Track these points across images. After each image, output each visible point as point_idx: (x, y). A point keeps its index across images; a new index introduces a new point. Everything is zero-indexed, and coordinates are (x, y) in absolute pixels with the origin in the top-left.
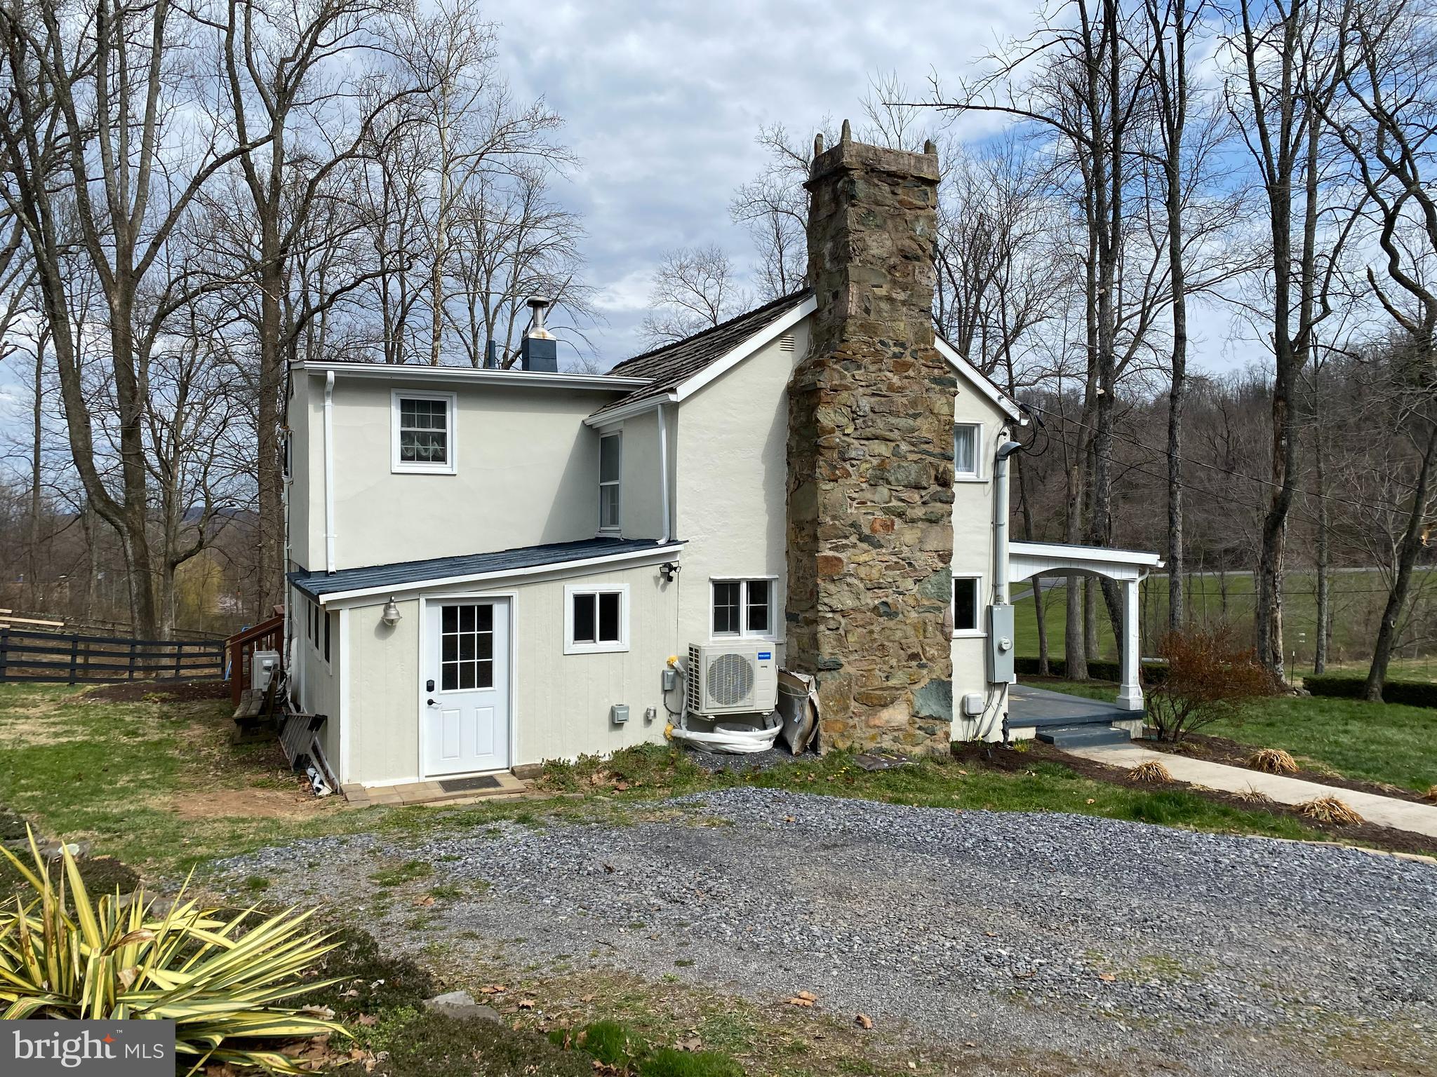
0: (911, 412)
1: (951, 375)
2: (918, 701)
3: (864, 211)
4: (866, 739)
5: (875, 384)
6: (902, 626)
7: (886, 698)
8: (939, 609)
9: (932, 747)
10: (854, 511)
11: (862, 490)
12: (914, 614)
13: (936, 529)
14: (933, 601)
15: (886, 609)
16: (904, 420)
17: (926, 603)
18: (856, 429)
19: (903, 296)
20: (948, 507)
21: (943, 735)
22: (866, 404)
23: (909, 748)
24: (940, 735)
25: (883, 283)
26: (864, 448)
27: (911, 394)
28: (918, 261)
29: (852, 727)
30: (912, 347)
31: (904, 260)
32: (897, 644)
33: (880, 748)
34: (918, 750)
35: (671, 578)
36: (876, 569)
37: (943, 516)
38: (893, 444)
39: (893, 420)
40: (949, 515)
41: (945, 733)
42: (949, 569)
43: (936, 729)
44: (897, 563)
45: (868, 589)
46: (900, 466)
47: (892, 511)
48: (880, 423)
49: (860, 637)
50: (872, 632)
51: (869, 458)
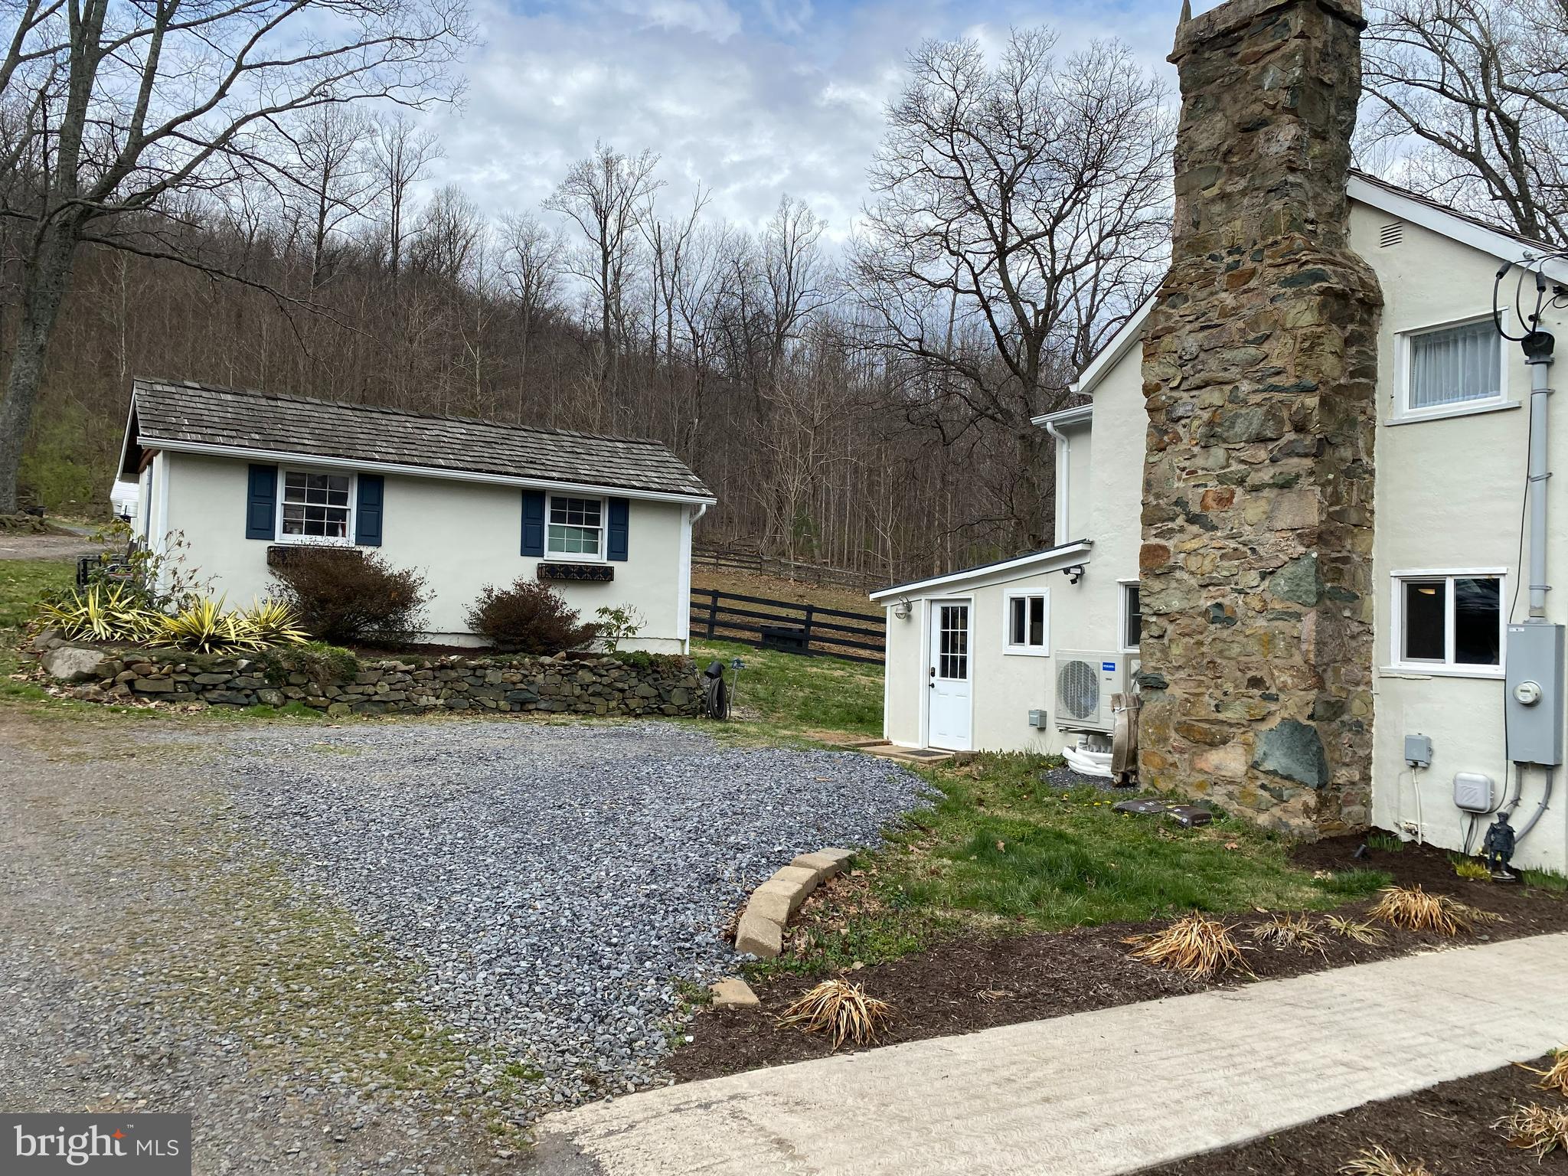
0: (1252, 336)
1: (1310, 266)
2: (1261, 749)
3: (1192, 101)
4: (1191, 784)
5: (1205, 313)
6: (1240, 638)
7: (1214, 736)
8: (1298, 617)
9: (1280, 819)
10: (1181, 484)
11: (1194, 456)
12: (1261, 622)
13: (1290, 497)
14: (1289, 604)
15: (1218, 613)
16: (1243, 350)
17: (1278, 606)
18: (1184, 379)
19: (1243, 183)
20: (1308, 463)
21: (1300, 806)
22: (1191, 343)
23: (1249, 812)
24: (1295, 804)
25: (1217, 179)
26: (1194, 400)
27: (1249, 312)
28: (1267, 125)
29: (1171, 765)
30: (1256, 248)
31: (1245, 135)
32: (1233, 663)
33: (1208, 802)
34: (1263, 820)
35: (1073, 581)
36: (1209, 559)
37: (1298, 476)
38: (1230, 387)
39: (1228, 355)
40: (1311, 473)
41: (1305, 805)
42: (1314, 555)
43: (1286, 793)
44: (1235, 549)
45: (1201, 586)
46: (1237, 416)
47: (1230, 479)
48: (1213, 363)
49: (1186, 649)
50: (1200, 643)
51: (1200, 412)
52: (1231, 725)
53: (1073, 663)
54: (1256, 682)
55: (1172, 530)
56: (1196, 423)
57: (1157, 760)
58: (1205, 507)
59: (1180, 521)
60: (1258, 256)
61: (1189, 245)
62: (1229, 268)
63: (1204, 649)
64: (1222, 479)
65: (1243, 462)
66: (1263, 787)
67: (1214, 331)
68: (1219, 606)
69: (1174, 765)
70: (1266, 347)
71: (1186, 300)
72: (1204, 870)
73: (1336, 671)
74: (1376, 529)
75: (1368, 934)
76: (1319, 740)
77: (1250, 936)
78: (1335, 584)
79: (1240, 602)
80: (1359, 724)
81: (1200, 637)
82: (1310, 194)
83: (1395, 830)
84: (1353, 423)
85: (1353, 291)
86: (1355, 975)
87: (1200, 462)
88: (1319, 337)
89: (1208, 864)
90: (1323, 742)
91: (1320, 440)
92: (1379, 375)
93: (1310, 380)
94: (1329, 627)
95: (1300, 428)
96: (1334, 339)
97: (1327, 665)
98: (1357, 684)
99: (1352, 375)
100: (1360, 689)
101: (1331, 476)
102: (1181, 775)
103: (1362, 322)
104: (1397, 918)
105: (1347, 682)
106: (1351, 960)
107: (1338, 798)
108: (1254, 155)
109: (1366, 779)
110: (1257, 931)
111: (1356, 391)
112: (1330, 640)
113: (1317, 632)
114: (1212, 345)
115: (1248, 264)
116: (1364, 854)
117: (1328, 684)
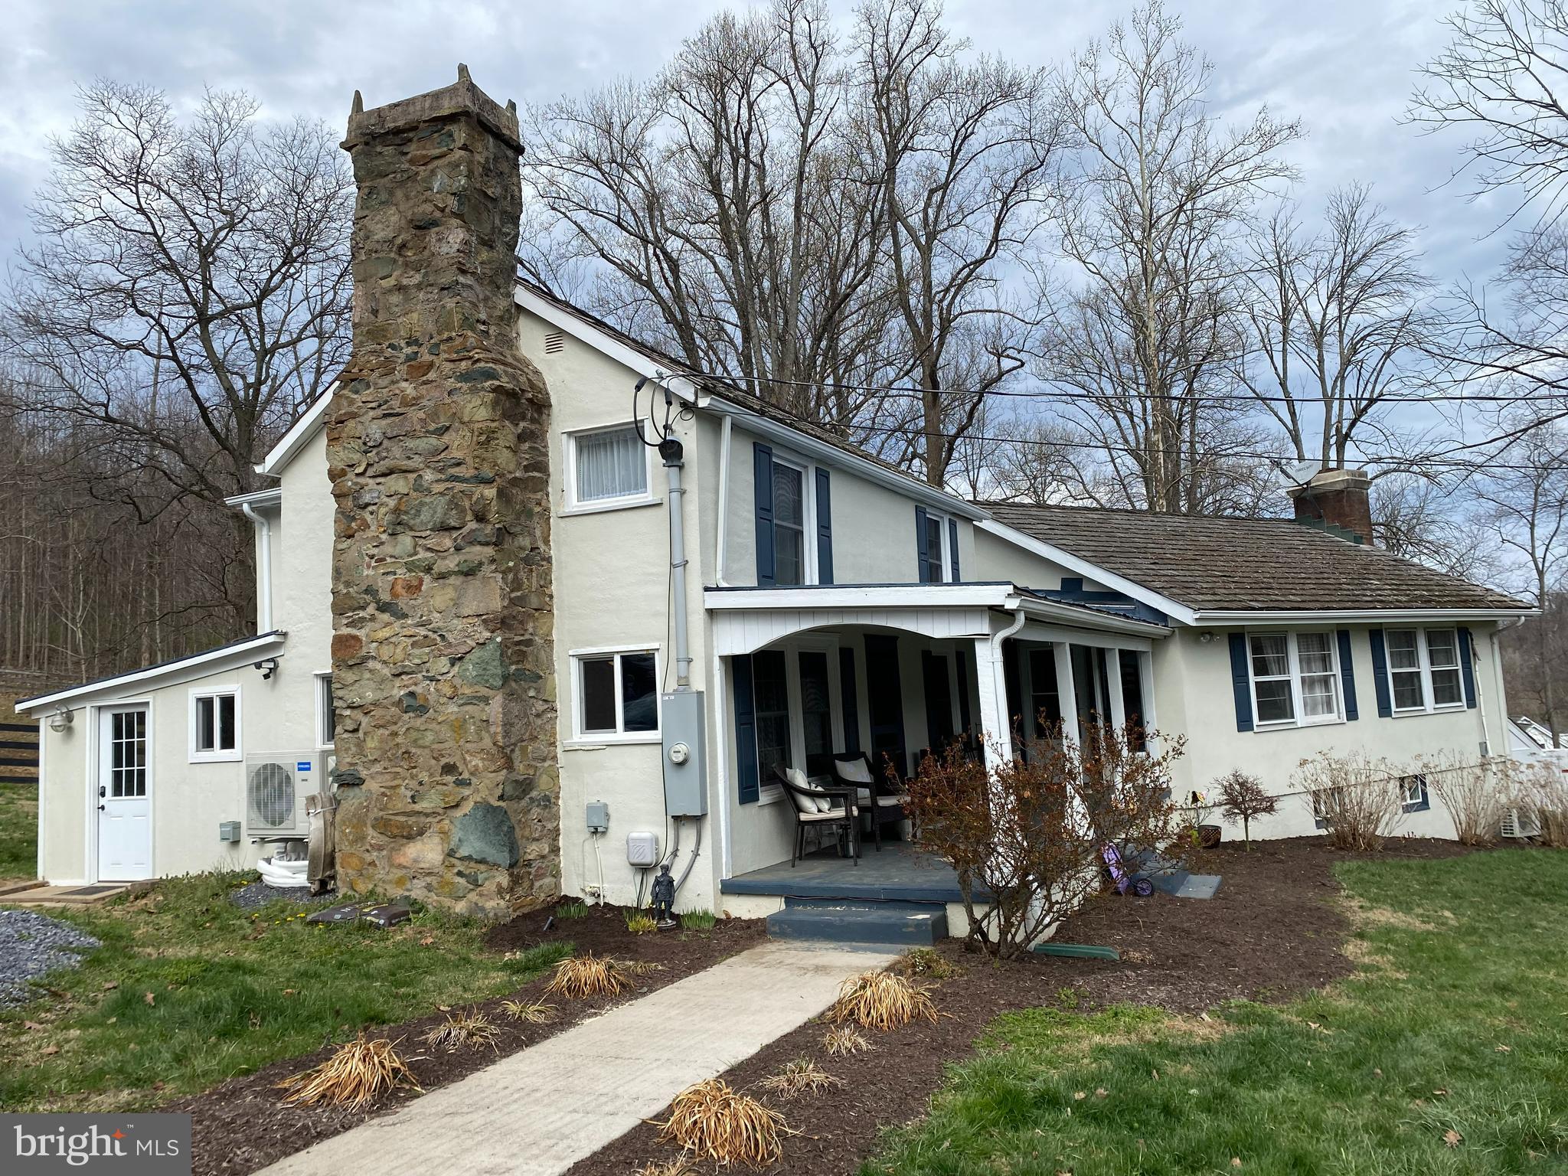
0: (432, 427)
1: (482, 364)
2: (456, 834)
3: (366, 191)
4: (390, 882)
5: (386, 402)
6: (434, 725)
7: (411, 827)
8: (486, 700)
9: (476, 904)
10: (371, 572)
11: (382, 543)
12: (452, 708)
13: (475, 583)
14: (477, 688)
15: (411, 701)
16: (425, 440)
17: (467, 691)
18: (369, 465)
19: (418, 278)
20: (489, 551)
21: (494, 888)
22: (376, 430)
23: (447, 902)
24: (490, 886)
25: (393, 270)
26: (380, 487)
27: (429, 403)
28: (438, 226)
29: (370, 864)
30: (432, 341)
31: (418, 232)
32: (427, 751)
33: (407, 897)
34: (460, 907)
35: (266, 676)
36: (401, 647)
37: (481, 564)
38: (415, 475)
39: (411, 443)
40: (493, 561)
41: (499, 885)
42: (499, 639)
43: (481, 877)
44: (426, 637)
45: (394, 675)
46: (422, 504)
47: (418, 567)
48: (397, 451)
49: (381, 741)
50: (395, 734)
51: (386, 499)
52: (427, 815)
53: (265, 767)
54: (449, 769)
55: (363, 619)
56: (383, 510)
57: (355, 861)
58: (395, 595)
59: (371, 609)
60: (435, 350)
61: (368, 332)
62: (409, 359)
63: (399, 740)
64: (410, 567)
65: (429, 549)
66: (460, 874)
67: (396, 419)
68: (412, 694)
69: (372, 864)
70: (446, 438)
71: (368, 387)
72: (394, 975)
73: (524, 750)
74: (555, 612)
75: (540, 1012)
76: (509, 819)
77: (424, 1043)
78: (519, 666)
79: (432, 689)
80: (547, 799)
81: (394, 728)
82: (481, 296)
83: (581, 895)
84: (530, 514)
85: (523, 391)
86: (521, 1061)
87: (388, 549)
88: (493, 432)
89: (400, 967)
90: (513, 820)
91: (499, 529)
92: (551, 469)
93: (487, 472)
94: (516, 708)
95: (480, 518)
96: (508, 433)
97: (515, 745)
98: (544, 760)
99: (527, 469)
100: (546, 764)
101: (511, 564)
102: (381, 873)
103: (533, 421)
104: (569, 989)
105: (534, 759)
106: (531, 1041)
107: (530, 873)
108: (426, 253)
109: (555, 850)
110: (431, 1036)
111: (530, 484)
112: (517, 721)
113: (504, 714)
114: (395, 434)
115: (427, 357)
116: (552, 925)
117: (516, 763)
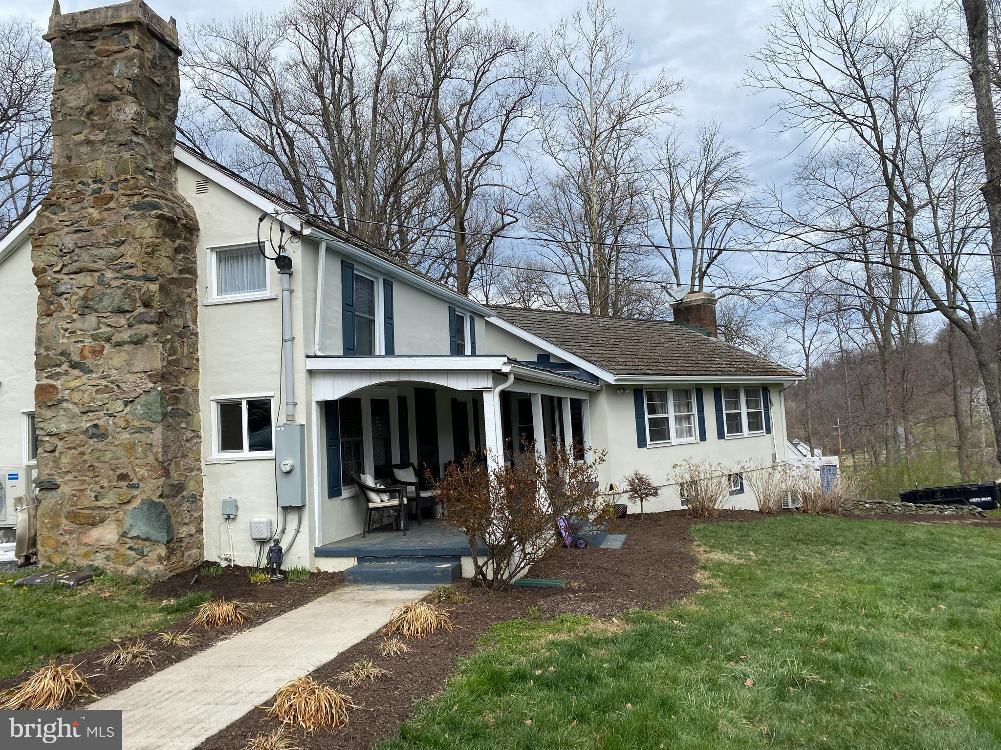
0: (112, 240)
1: (149, 199)
2: (128, 522)
3: (63, 71)
4: (79, 555)
5: (77, 222)
6: (112, 447)
7: (94, 517)
8: (150, 430)
9: (142, 568)
10: (65, 341)
11: (74, 321)
12: (126, 435)
13: (142, 350)
14: (143, 422)
15: (95, 431)
16: (107, 250)
17: (137, 424)
18: (64, 265)
19: (102, 136)
20: (153, 328)
21: (156, 557)
22: (69, 241)
23: (121, 568)
24: (153, 556)
25: (83, 129)
26: (72, 281)
27: (109, 224)
28: (117, 100)
29: (63, 544)
30: (113, 181)
31: (102, 104)
32: (107, 465)
33: (91, 566)
34: (131, 571)
36: (87, 393)
37: (147, 336)
38: (99, 274)
39: (96, 251)
40: (156, 335)
41: (159, 555)
42: (159, 389)
43: (146, 550)
44: (106, 386)
45: (83, 413)
46: (104, 294)
47: (100, 338)
48: (85, 257)
49: (73, 458)
50: (83, 453)
51: (77, 290)
52: (106, 509)
54: (123, 477)
55: (59, 374)
56: (74, 297)
57: (52, 542)
58: (83, 357)
59: (65, 367)
60: (114, 187)
61: (64, 172)
62: (94, 192)
64: (95, 338)
65: (109, 326)
66: (130, 548)
67: (85, 234)
68: (96, 426)
69: (65, 543)
70: (122, 249)
71: (63, 210)
72: (79, 619)
73: (177, 464)
74: (200, 370)
75: (186, 639)
76: (166, 511)
77: (100, 665)
78: (174, 407)
79: (111, 422)
80: (194, 496)
81: (82, 449)
82: (149, 152)
83: (218, 560)
84: (183, 303)
85: (179, 218)
86: (171, 673)
87: (78, 325)
88: (157, 246)
89: (85, 614)
90: (170, 512)
91: (160, 313)
92: (199, 272)
93: (153, 273)
94: (171, 435)
95: (147, 305)
96: (167, 247)
97: (171, 460)
98: (192, 471)
99: (181, 272)
100: (194, 474)
101: (169, 337)
102: (71, 550)
103: (186, 239)
104: (207, 622)
105: (185, 470)
106: (179, 659)
107: (181, 547)
108: (108, 118)
109: (200, 531)
110: (106, 660)
111: (184, 282)
112: (172, 444)
113: (163, 439)
114: (84, 244)
115: (108, 192)
116: (196, 581)
117: (172, 473)
